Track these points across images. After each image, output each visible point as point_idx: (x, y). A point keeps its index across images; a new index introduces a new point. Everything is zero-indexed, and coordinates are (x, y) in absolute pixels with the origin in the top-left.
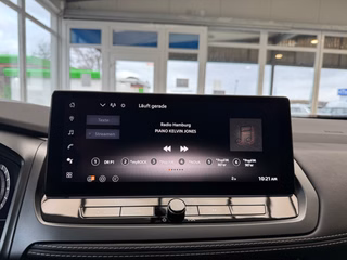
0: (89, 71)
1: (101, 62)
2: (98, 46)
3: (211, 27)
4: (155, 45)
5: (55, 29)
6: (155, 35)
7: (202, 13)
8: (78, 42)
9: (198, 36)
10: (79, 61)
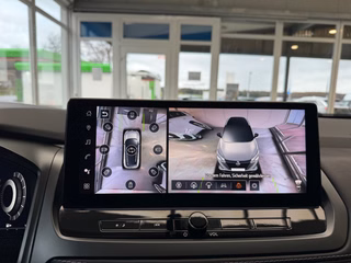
0: (99, 64)
1: (111, 54)
2: (108, 39)
3: (224, 18)
4: (166, 37)
5: (65, 23)
6: (167, 26)
7: (215, 3)
8: (88, 35)
9: (211, 27)
10: (89, 54)
